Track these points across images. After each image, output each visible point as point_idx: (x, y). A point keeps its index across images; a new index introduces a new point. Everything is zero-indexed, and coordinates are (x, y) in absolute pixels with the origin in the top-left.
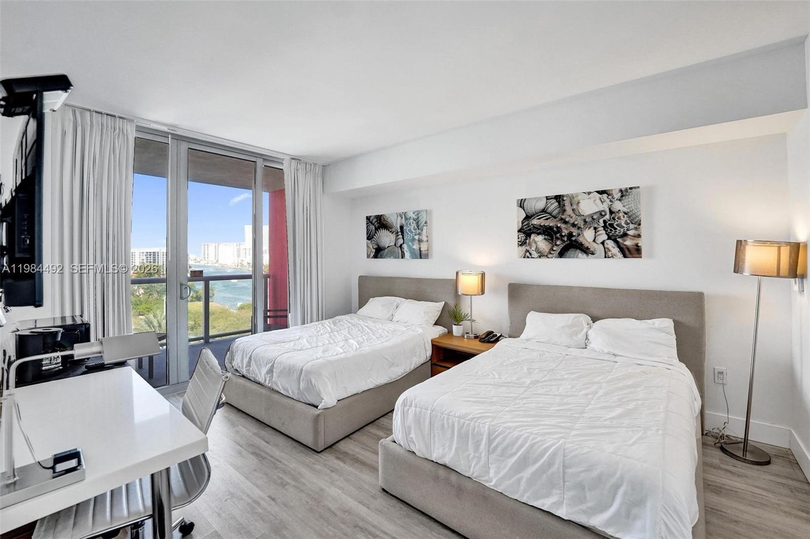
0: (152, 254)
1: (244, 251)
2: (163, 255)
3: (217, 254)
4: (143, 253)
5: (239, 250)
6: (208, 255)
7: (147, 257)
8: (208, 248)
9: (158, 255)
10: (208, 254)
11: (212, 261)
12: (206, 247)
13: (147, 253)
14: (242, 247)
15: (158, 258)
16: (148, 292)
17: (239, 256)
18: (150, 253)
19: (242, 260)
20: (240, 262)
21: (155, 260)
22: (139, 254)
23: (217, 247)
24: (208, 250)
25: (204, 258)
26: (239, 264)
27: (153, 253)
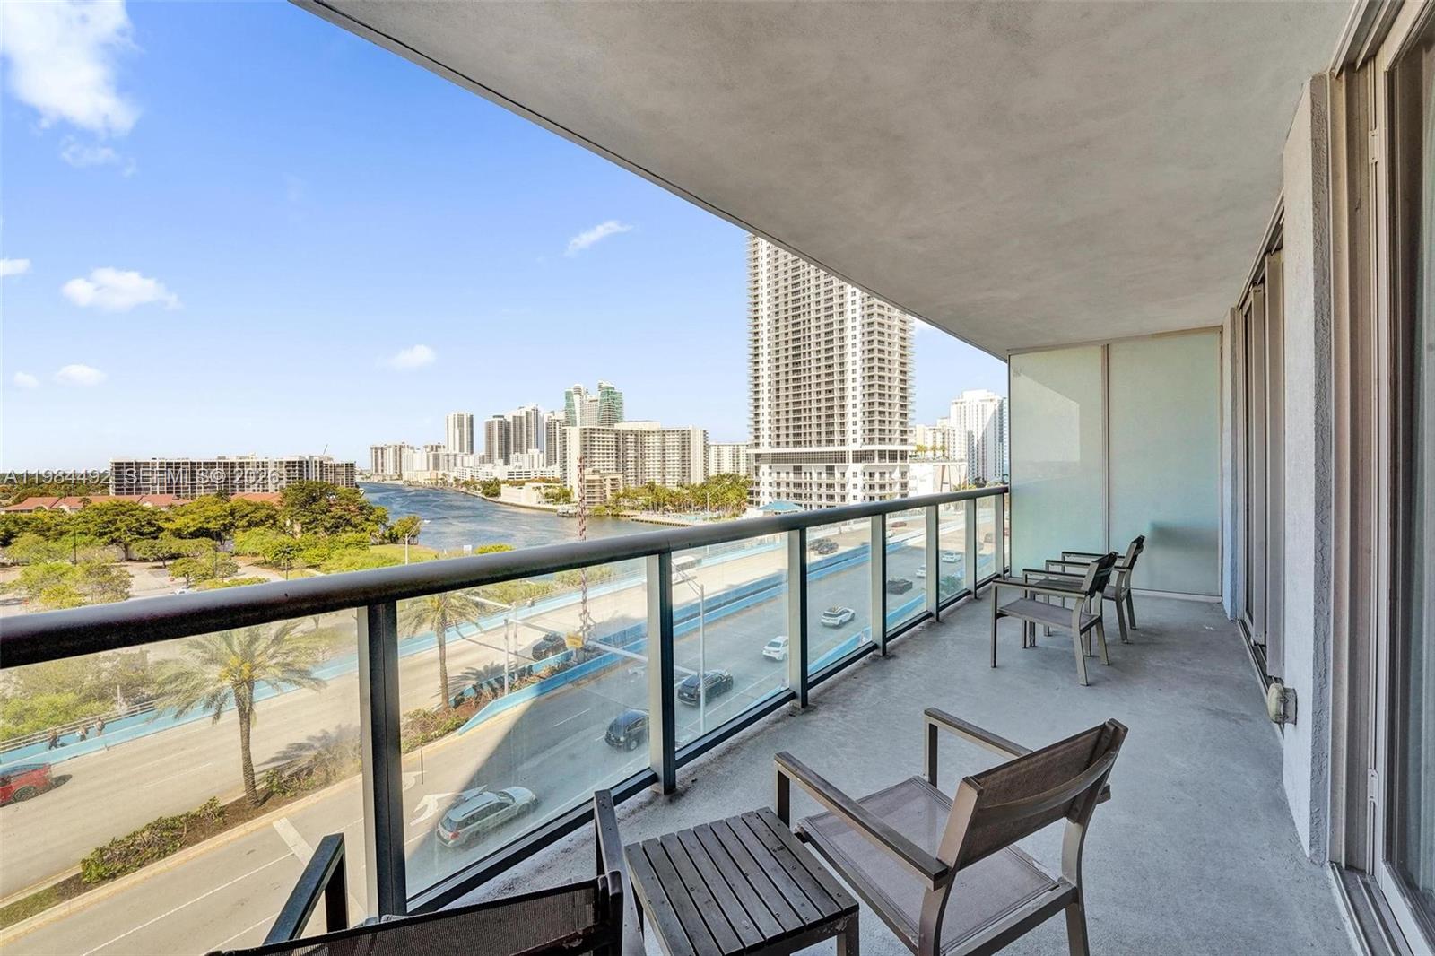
0: (297, 464)
1: (446, 458)
2: (316, 466)
3: (398, 463)
4: (281, 463)
5: (436, 458)
6: (382, 466)
7: (289, 471)
8: (382, 453)
9: (307, 467)
10: (382, 463)
11: (391, 476)
12: (380, 452)
13: (288, 462)
14: (442, 452)
15: (307, 471)
16: (312, 529)
17: (436, 466)
18: (294, 462)
19: (444, 475)
20: (440, 476)
21: (302, 475)
22: (274, 464)
23: (398, 452)
24: (382, 457)
25: (377, 471)
26: (439, 481)
27: (299, 462)
